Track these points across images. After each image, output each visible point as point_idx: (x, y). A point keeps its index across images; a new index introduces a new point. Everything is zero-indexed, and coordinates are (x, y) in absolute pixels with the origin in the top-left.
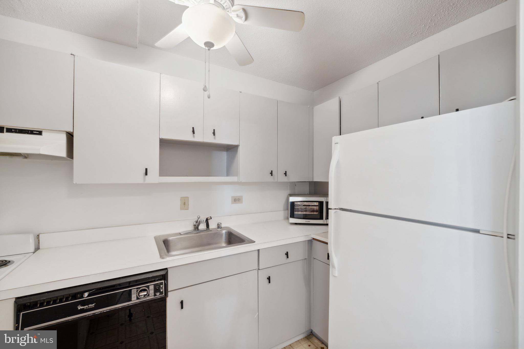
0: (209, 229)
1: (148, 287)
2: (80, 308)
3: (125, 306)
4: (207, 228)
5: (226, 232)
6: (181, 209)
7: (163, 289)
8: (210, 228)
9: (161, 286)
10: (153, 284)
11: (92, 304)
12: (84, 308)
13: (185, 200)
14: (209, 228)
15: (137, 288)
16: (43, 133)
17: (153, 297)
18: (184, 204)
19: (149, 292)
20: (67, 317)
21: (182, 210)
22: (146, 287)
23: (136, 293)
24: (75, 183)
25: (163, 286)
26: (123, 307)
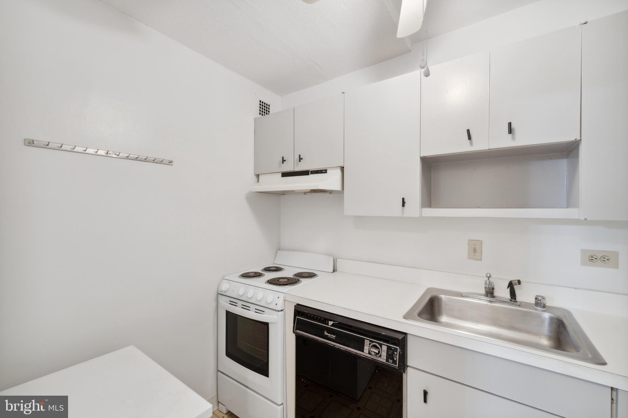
0: (516, 302)
1: (381, 345)
2: (326, 333)
3: (358, 354)
4: (512, 298)
5: (551, 319)
6: (470, 257)
7: (397, 358)
8: (517, 300)
9: (396, 353)
10: (386, 345)
11: (334, 335)
12: (328, 336)
13: (475, 245)
14: (515, 299)
15: (370, 341)
16: (328, 171)
17: (385, 361)
18: (475, 250)
19: (381, 353)
20: (317, 336)
21: (470, 259)
22: (379, 345)
23: (369, 346)
24: (345, 214)
25: (397, 354)
26: (356, 354)
